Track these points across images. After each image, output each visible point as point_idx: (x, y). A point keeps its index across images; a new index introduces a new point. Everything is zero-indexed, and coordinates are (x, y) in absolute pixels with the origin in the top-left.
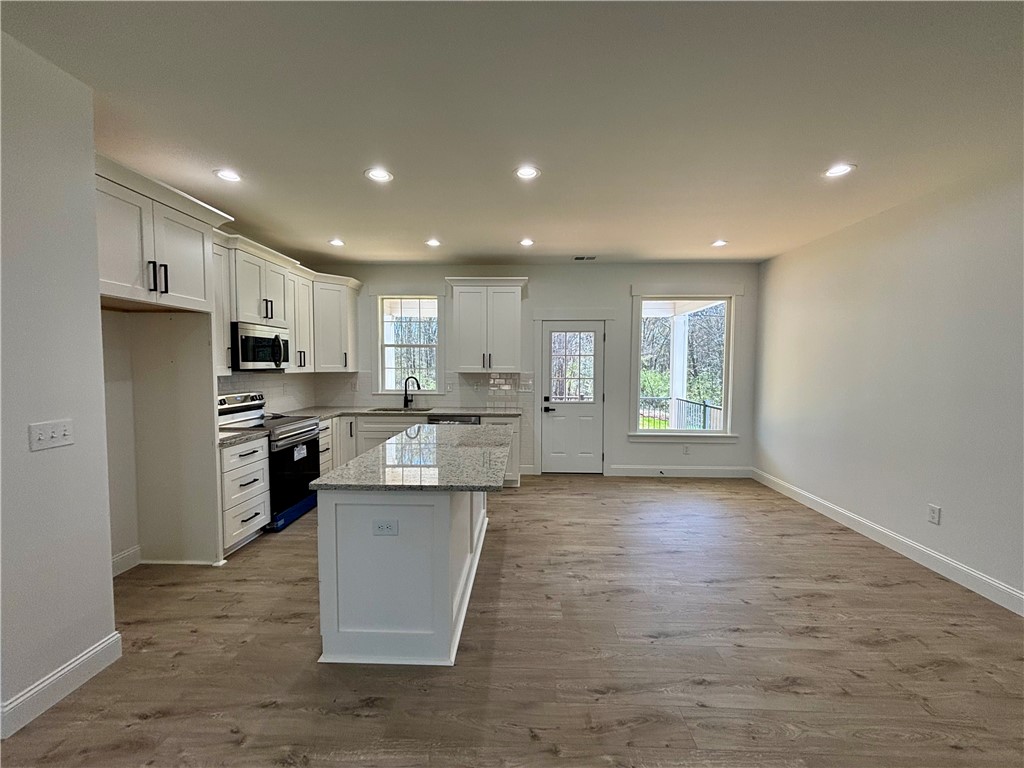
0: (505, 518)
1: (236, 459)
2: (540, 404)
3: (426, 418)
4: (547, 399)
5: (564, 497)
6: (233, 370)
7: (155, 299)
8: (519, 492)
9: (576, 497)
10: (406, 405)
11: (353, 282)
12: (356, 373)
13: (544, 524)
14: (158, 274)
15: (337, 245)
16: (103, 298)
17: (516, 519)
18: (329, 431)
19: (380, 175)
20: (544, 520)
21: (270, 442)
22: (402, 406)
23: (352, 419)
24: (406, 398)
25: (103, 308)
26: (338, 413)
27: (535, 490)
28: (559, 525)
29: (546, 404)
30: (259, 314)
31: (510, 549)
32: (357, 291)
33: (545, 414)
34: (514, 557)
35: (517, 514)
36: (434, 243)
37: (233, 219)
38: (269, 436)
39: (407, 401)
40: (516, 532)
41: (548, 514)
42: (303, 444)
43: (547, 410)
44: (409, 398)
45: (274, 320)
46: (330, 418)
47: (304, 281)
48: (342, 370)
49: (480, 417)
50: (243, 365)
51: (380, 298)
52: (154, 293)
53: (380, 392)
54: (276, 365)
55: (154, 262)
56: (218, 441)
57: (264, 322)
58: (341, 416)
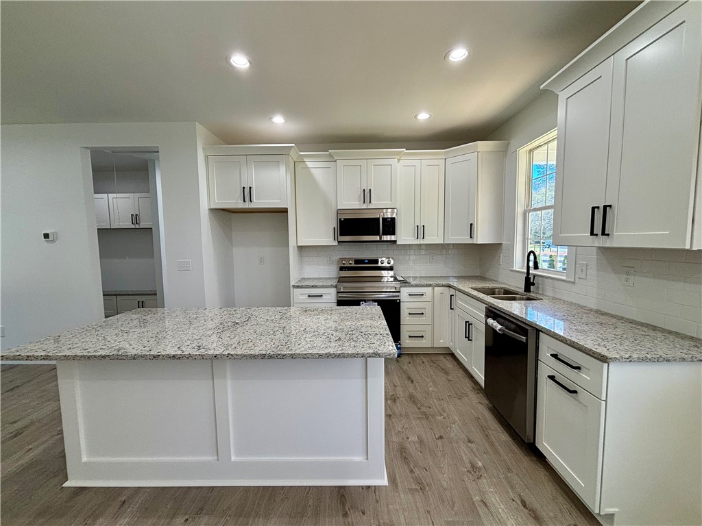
1: (306, 297)
6: (338, 242)
10: (527, 289)
15: (424, 118)
18: (426, 298)
24: (528, 279)
26: (444, 283)
30: (359, 201)
32: (503, 153)
38: (336, 288)
39: (530, 284)
42: (374, 301)
45: (375, 204)
46: (430, 285)
47: (431, 162)
48: (470, 241)
49: (538, 331)
50: (341, 238)
51: (523, 152)
52: (247, 203)
53: (515, 268)
54: (380, 238)
55: (244, 187)
56: (293, 283)
57: (364, 207)
58: (448, 286)
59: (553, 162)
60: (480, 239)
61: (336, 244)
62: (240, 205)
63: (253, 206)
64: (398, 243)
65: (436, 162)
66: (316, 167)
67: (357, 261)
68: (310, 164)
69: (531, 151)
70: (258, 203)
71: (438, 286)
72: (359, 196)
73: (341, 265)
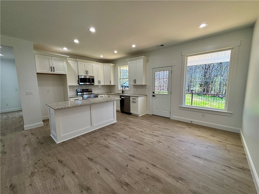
2: (152, 94)
3: (120, 96)
4: (154, 93)
10: (122, 93)
11: (112, 64)
12: (115, 85)
14: (52, 69)
19: (76, 41)
22: (121, 93)
23: (109, 95)
24: (122, 91)
29: (153, 94)
30: (85, 73)
32: (115, 66)
33: (153, 97)
37: (69, 56)
38: (83, 97)
43: (154, 96)
45: (89, 75)
46: (104, 94)
47: (100, 66)
48: (110, 84)
49: (130, 96)
50: (80, 83)
51: (119, 67)
52: (52, 72)
53: (119, 90)
54: (91, 83)
55: (51, 67)
56: (69, 97)
57: (86, 75)
58: (107, 94)
59: (128, 69)
60: (112, 84)
61: (78, 85)
62: (50, 72)
63: (54, 73)
64: (95, 85)
65: (101, 66)
66: (71, 62)
68: (69, 61)
69: (120, 67)
70: (56, 72)
71: (105, 94)
72: (85, 72)
73: (78, 91)
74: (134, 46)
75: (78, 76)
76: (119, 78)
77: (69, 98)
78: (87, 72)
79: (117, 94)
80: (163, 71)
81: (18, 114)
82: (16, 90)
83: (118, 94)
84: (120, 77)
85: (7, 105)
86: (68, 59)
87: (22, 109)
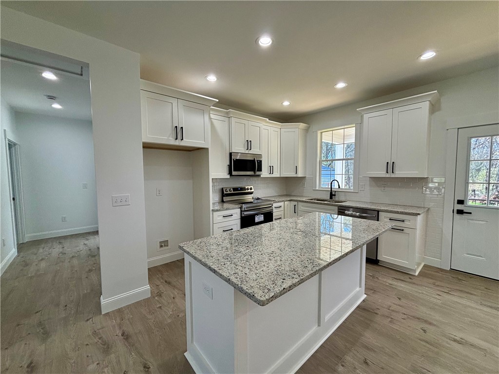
0: (383, 301)
1: (221, 218)
3: (337, 207)
4: (461, 202)
5: (468, 303)
6: (230, 176)
7: (178, 143)
8: (414, 281)
9: (485, 309)
10: (331, 198)
11: (302, 125)
12: (304, 177)
13: (425, 326)
14: (179, 132)
15: (286, 104)
16: (144, 143)
17: (394, 307)
18: (282, 209)
20: (426, 321)
21: (241, 211)
22: (329, 198)
23: (296, 203)
24: (331, 193)
25: (144, 147)
26: (288, 199)
27: (434, 284)
28: (445, 336)
29: (460, 207)
30: (244, 147)
31: (369, 337)
32: (307, 130)
33: (457, 216)
34: (367, 348)
35: (398, 302)
36: (341, 85)
37: (218, 100)
38: (241, 208)
39: (332, 195)
40: (386, 322)
41: (436, 317)
42: (262, 214)
43: (460, 212)
44: (333, 193)
45: (253, 151)
48: (296, 176)
49: (378, 212)
50: (234, 173)
51: (319, 132)
52: (178, 140)
53: (317, 189)
54: (255, 173)
55: (176, 127)
56: (211, 208)
57: (247, 152)
58: (290, 201)
60: (300, 175)
61: (228, 177)
62: (172, 142)
63: (182, 144)
64: (261, 176)
65: (276, 129)
66: (216, 118)
67: (235, 189)
69: (322, 133)
71: (286, 201)
72: (244, 145)
73: (225, 193)
74: (428, 55)
75: (231, 154)
76: (318, 160)
77: (211, 212)
78: (249, 144)
79: (315, 199)
80: (490, 137)
81: (86, 242)
82: (85, 186)
83: (318, 200)
84: (321, 158)
85: (64, 220)
86: (213, 110)
87: (97, 228)
